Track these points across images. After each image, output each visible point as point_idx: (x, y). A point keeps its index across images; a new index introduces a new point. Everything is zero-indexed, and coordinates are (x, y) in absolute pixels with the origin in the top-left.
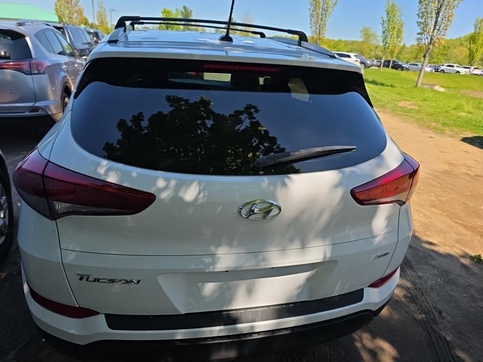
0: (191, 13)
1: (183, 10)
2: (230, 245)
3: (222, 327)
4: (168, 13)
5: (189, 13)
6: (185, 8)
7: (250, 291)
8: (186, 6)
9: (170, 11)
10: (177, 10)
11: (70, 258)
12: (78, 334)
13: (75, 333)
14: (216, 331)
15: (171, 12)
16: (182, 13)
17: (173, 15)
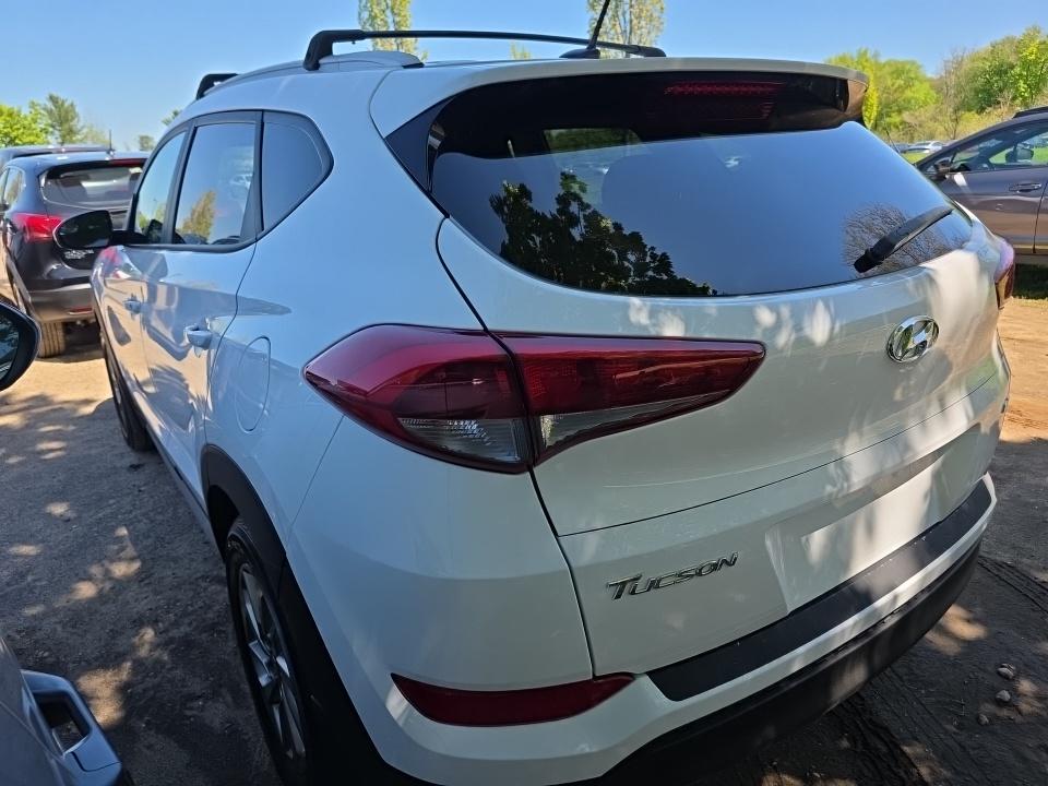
0: (74, 110)
1: (50, 105)
2: (859, 429)
3: (855, 618)
4: (10, 115)
5: (67, 112)
6: (52, 99)
7: (870, 529)
8: (55, 94)
9: (16, 109)
10: (33, 105)
11: (588, 550)
12: (594, 750)
13: (588, 750)
14: (848, 628)
15: (19, 111)
16: (50, 113)
17: (25, 118)
